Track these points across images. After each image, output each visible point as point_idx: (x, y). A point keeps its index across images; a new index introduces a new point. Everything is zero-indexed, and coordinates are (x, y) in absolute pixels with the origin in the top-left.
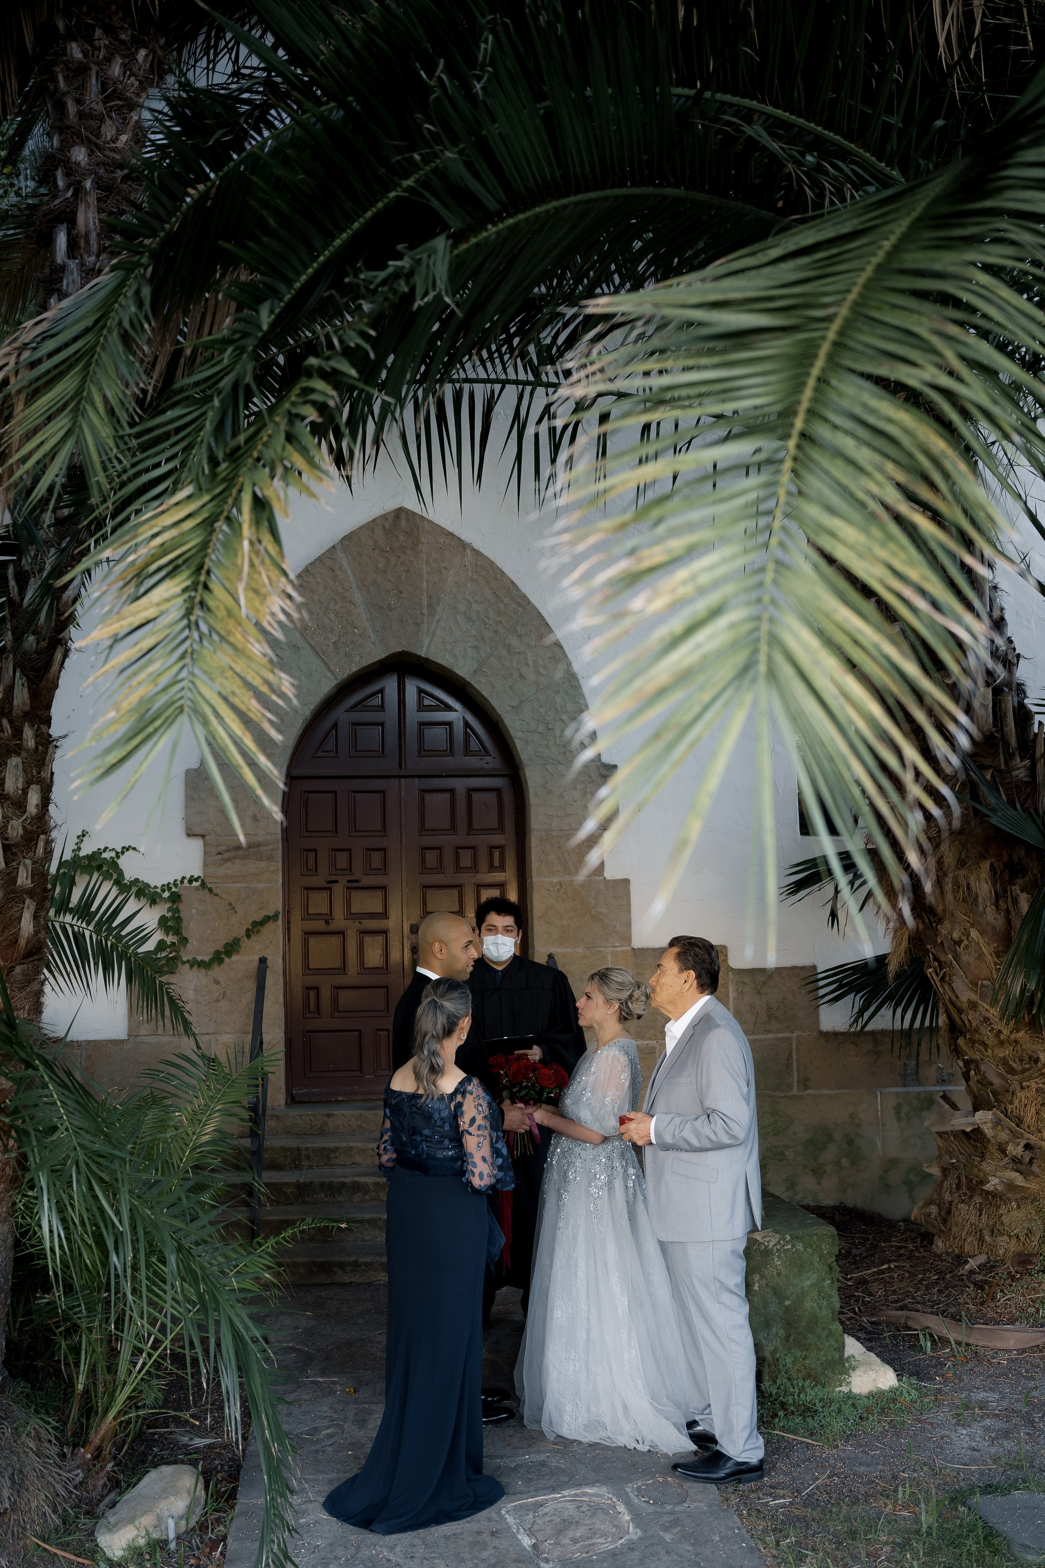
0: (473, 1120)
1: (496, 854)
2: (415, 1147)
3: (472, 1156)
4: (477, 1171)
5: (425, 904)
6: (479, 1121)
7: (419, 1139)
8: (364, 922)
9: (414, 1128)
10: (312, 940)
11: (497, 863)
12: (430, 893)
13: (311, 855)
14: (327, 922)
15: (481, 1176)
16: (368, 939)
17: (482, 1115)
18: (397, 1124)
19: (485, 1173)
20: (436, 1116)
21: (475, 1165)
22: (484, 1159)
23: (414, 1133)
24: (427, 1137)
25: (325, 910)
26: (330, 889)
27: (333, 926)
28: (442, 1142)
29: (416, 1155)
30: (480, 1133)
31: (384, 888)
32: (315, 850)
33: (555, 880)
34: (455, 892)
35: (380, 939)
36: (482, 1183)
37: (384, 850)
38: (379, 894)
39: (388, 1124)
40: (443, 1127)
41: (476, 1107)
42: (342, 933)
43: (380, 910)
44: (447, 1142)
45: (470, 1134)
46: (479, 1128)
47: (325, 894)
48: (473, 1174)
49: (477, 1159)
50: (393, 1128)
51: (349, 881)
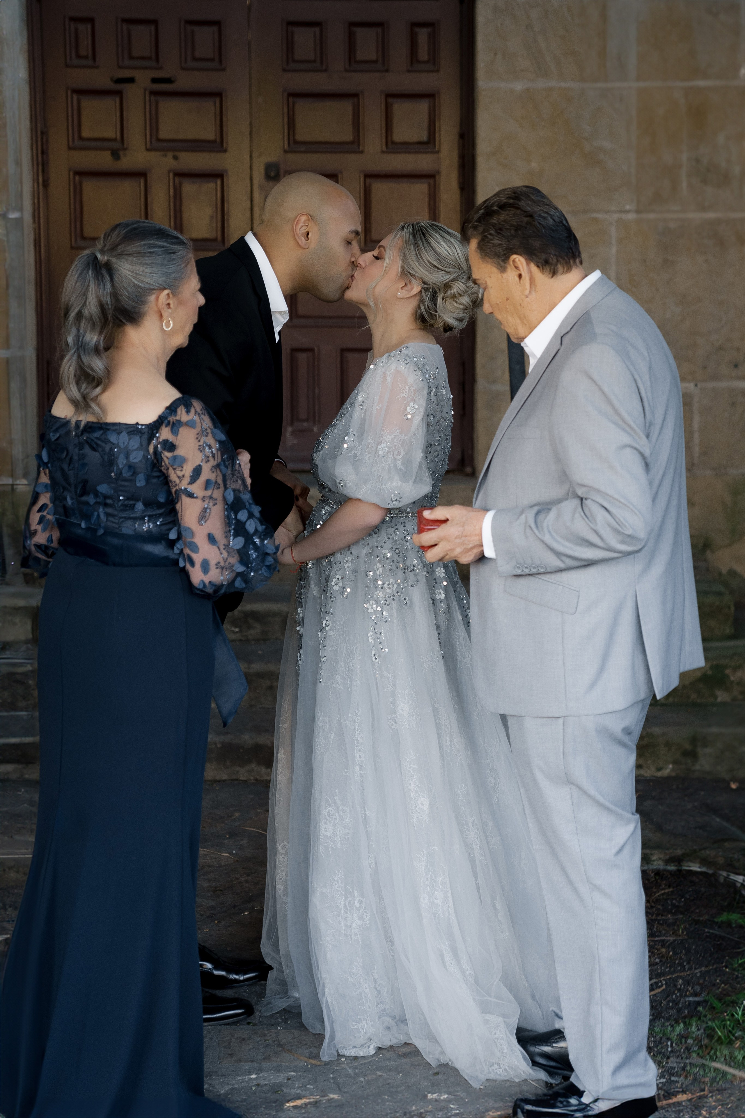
0: (197, 472)
1: (423, 35)
2: (87, 517)
3: (192, 534)
4: (198, 558)
5: (291, 125)
6: (206, 474)
7: (91, 499)
8: (183, 156)
9: (85, 482)
10: (89, 186)
11: (423, 54)
12: (302, 108)
13: (84, 29)
14: (116, 155)
15: (205, 567)
16: (189, 188)
17: (212, 463)
18: (58, 475)
19: (212, 563)
20: (121, 461)
21: (195, 548)
22: (211, 539)
23: (84, 492)
24: (106, 497)
25: (110, 132)
26: (119, 93)
27: (128, 162)
28: (133, 507)
29: (88, 529)
30: (208, 493)
31: (218, 95)
32: (91, 20)
33: (519, 86)
34: (347, 107)
35: (211, 187)
36: (207, 579)
37: (217, 23)
38: (210, 106)
39: (44, 479)
40: (133, 481)
41: (201, 449)
42: (141, 175)
43: (210, 134)
44: (140, 506)
45: (191, 495)
46: (208, 484)
47: (111, 103)
48: (192, 563)
49: (200, 539)
50: (54, 486)
51: (154, 81)
